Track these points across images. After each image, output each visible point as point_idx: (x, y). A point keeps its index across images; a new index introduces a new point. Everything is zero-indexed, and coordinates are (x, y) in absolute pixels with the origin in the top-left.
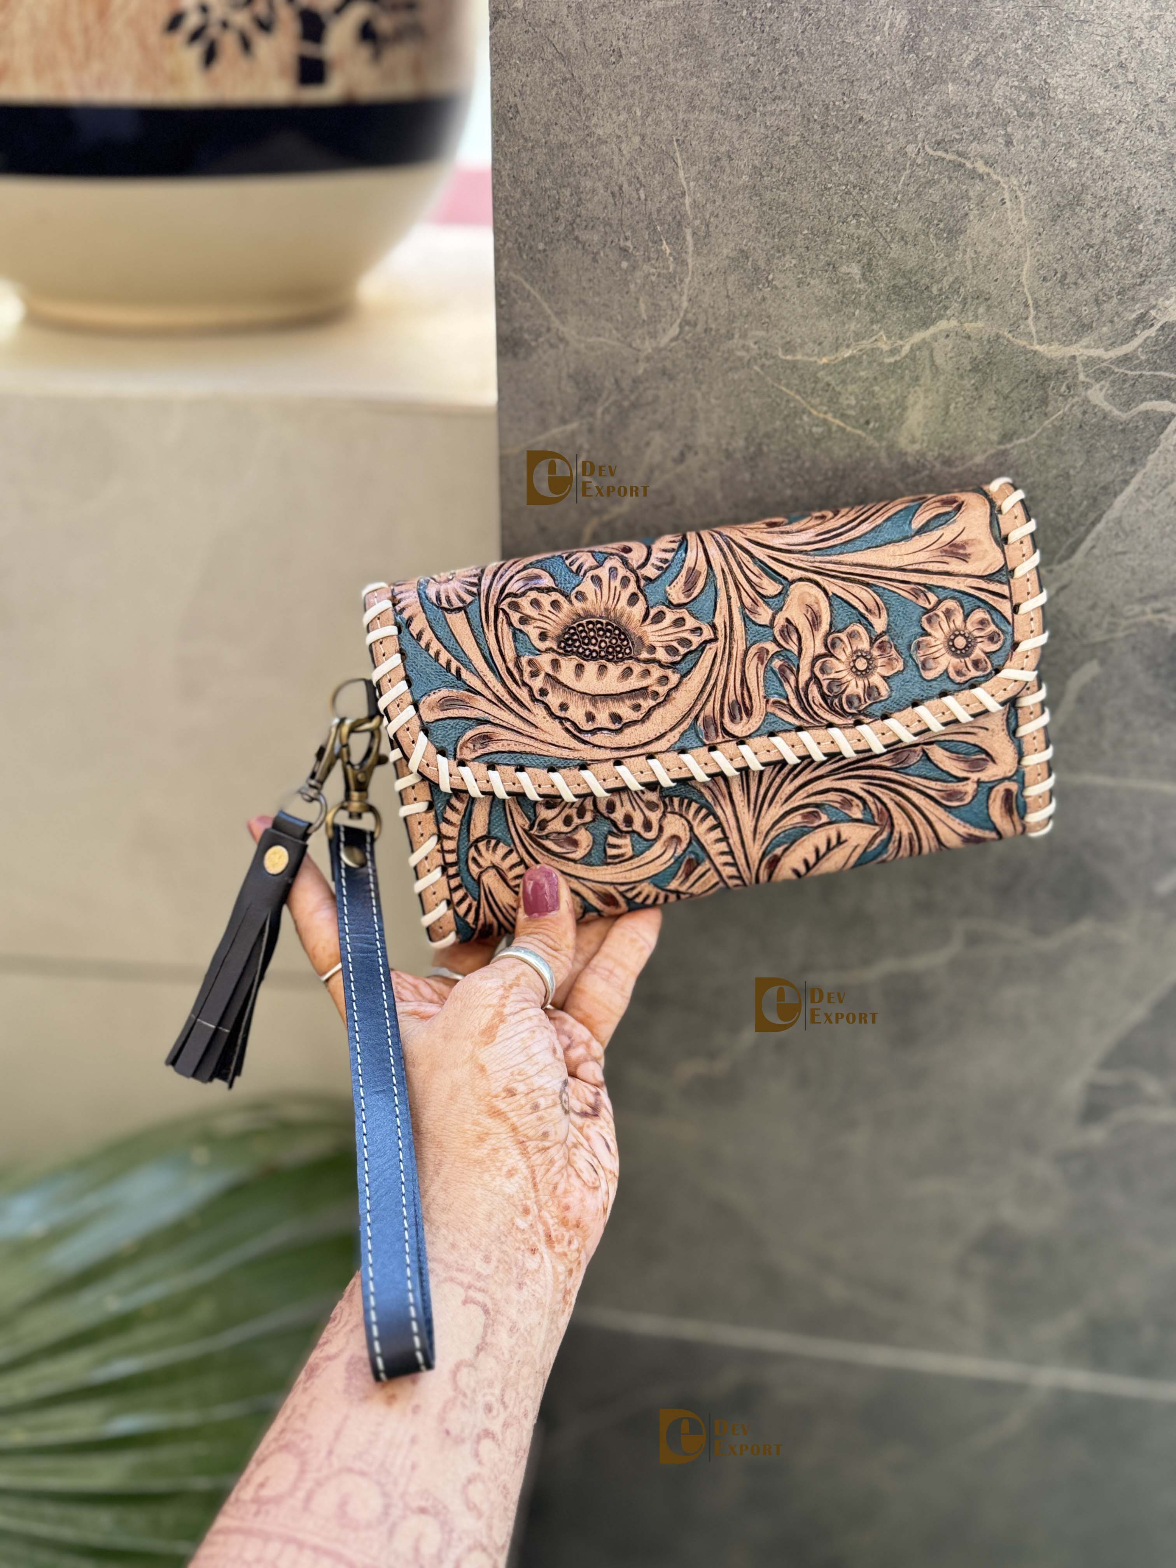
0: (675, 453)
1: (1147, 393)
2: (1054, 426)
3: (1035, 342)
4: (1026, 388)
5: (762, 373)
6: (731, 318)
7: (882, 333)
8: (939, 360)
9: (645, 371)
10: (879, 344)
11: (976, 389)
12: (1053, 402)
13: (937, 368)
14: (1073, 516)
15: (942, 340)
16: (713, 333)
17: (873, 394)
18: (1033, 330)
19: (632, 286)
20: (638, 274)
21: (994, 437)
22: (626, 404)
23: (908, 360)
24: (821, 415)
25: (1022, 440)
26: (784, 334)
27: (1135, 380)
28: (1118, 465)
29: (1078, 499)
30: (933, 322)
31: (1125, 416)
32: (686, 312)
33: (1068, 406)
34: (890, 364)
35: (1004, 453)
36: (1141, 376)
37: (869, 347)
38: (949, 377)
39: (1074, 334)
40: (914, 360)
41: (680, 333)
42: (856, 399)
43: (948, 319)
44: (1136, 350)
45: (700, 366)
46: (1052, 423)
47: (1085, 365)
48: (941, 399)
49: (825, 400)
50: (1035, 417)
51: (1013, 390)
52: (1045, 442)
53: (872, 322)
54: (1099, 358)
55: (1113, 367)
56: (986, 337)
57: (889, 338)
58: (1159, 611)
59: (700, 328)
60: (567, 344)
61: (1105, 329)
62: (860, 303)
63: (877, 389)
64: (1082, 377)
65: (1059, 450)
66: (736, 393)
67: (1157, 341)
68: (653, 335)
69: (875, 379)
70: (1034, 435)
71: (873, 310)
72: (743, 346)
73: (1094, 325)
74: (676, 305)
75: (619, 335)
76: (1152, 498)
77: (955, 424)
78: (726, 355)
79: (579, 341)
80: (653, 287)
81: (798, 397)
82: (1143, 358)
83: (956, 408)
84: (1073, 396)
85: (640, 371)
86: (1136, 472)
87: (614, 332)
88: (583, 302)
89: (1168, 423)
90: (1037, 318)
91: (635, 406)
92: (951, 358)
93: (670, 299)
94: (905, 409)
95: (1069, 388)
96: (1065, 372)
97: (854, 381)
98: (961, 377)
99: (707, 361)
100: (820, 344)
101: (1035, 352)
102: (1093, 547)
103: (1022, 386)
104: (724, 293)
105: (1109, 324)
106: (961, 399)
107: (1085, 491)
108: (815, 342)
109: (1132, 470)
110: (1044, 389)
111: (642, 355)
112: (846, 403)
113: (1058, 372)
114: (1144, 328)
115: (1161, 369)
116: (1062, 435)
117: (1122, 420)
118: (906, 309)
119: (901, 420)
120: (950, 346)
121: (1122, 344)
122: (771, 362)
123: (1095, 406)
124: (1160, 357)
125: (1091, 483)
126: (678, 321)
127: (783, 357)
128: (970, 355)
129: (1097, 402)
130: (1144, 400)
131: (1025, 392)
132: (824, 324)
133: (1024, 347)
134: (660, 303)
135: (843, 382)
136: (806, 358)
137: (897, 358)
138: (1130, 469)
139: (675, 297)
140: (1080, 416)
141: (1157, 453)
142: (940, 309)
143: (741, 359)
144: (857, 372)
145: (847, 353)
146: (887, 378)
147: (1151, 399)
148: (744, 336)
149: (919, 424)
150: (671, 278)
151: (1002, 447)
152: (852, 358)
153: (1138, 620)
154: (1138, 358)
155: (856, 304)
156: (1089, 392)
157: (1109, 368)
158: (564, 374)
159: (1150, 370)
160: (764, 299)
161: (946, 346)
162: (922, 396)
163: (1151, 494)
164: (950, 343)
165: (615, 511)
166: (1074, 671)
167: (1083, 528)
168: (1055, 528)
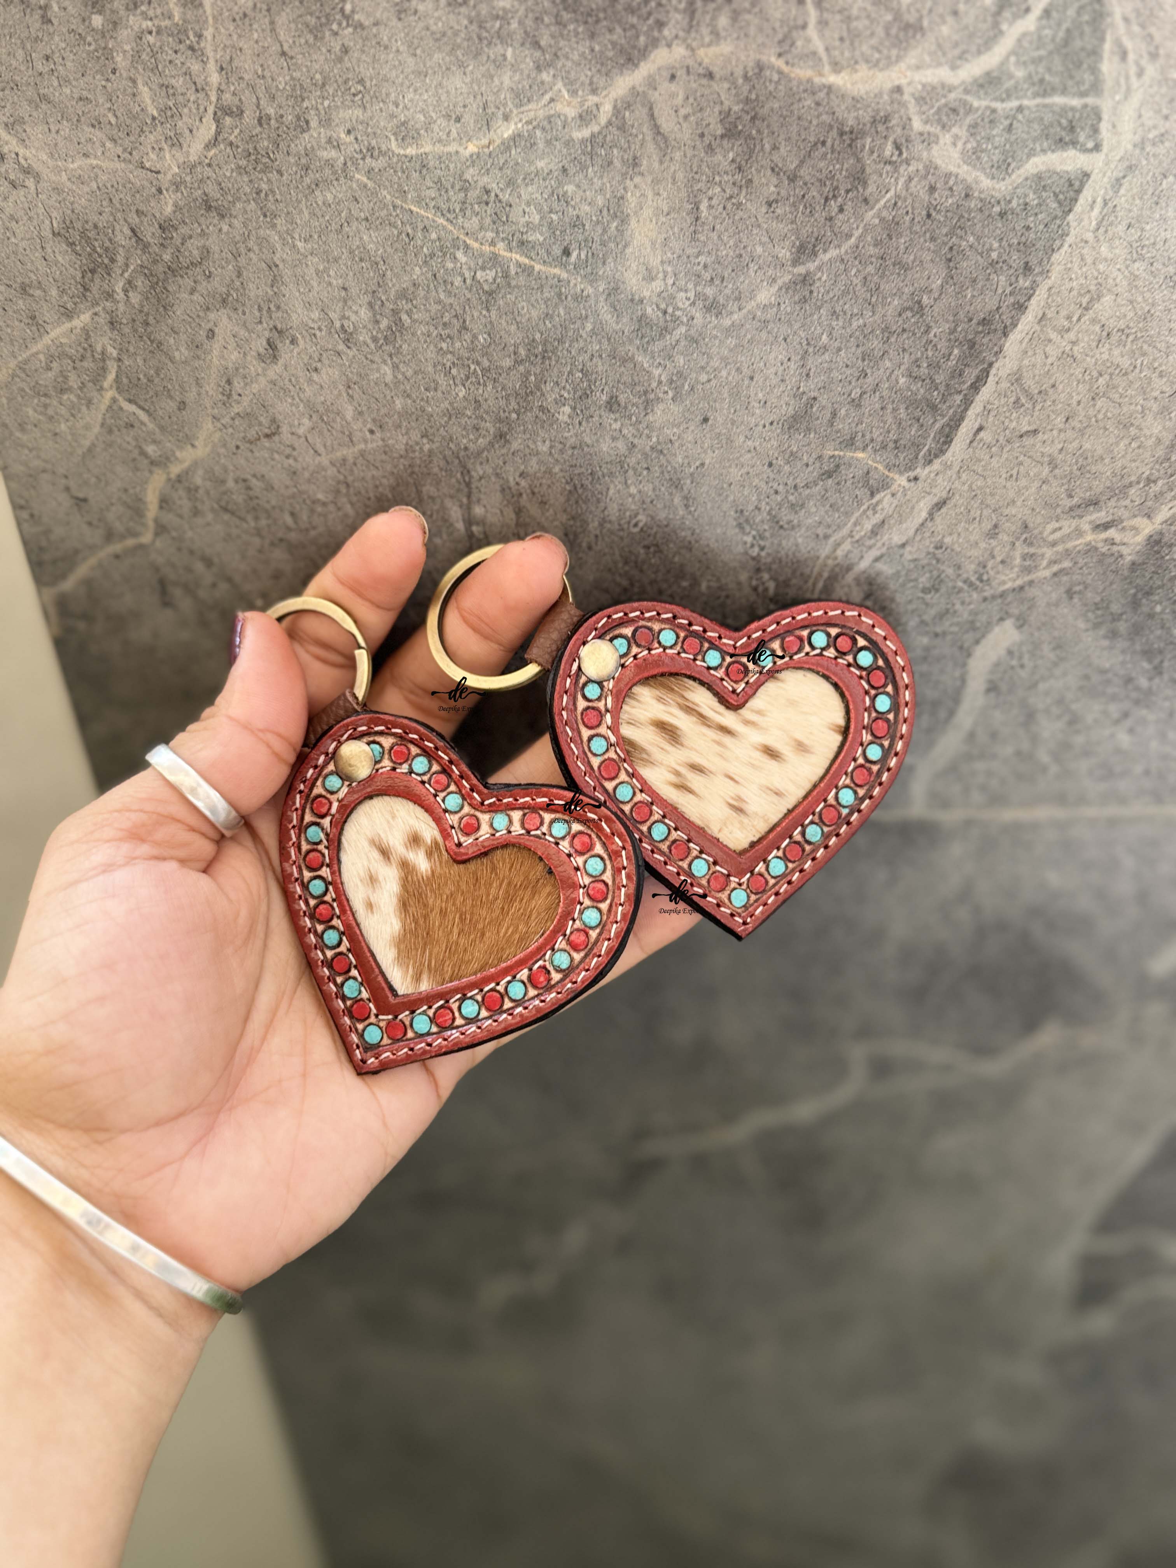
0: (260, 345)
1: (1035, 140)
2: (882, 220)
3: (827, 68)
4: (824, 156)
5: (370, 184)
6: (298, 94)
7: (560, 85)
8: (667, 124)
9: (177, 208)
10: (559, 107)
11: (740, 169)
12: (875, 177)
13: (666, 140)
14: (939, 378)
15: (665, 86)
16: (273, 122)
17: (564, 199)
18: (821, 50)
19: (119, 58)
20: (124, 34)
21: (785, 253)
22: (160, 268)
23: (614, 130)
24: (487, 248)
25: (833, 253)
26: (392, 107)
27: (1012, 117)
28: (1002, 278)
29: (942, 345)
30: (644, 53)
31: (1002, 187)
32: (220, 90)
33: (901, 181)
34: (583, 141)
35: (806, 280)
36: (1020, 109)
37: (541, 114)
38: (690, 153)
39: (894, 45)
40: (622, 128)
41: (218, 133)
42: (540, 211)
43: (669, 46)
44: (1005, 62)
45: (264, 187)
46: (878, 215)
47: (920, 100)
48: (683, 194)
49: (488, 220)
50: (848, 207)
51: (802, 162)
52: (872, 250)
53: (538, 68)
54: (943, 86)
55: (969, 98)
56: (739, 72)
57: (573, 93)
58: (1106, 526)
59: (249, 117)
60: (37, 177)
61: (945, 30)
62: (510, 35)
63: (570, 188)
64: (917, 125)
65: (898, 263)
66: (334, 226)
67: (1040, 38)
68: (176, 142)
69: (564, 170)
70: (853, 240)
71: (536, 45)
72: (329, 141)
73: (925, 23)
74: (200, 81)
75: (119, 150)
76: (1068, 330)
77: (714, 236)
78: (303, 161)
79: (58, 171)
80: (154, 55)
81: (441, 221)
82: (1020, 74)
83: (710, 207)
84: (907, 162)
85: (169, 209)
86: (1034, 287)
87: (108, 144)
88: (44, 98)
89: (1079, 191)
90: (823, 23)
91: (173, 270)
92: (686, 117)
93: (188, 73)
94: (624, 221)
95: (898, 147)
96: (886, 119)
97: (528, 179)
98: (710, 149)
99: (274, 176)
100: (458, 120)
101: (829, 89)
102: (980, 429)
103: (817, 154)
104: (276, 48)
105: (950, 19)
106: (718, 190)
107: (953, 331)
108: (448, 117)
109: (1027, 284)
110: (855, 155)
111: (165, 180)
112: (523, 220)
113: (874, 122)
114: (1016, 17)
115: (1053, 90)
116: (900, 235)
117: (998, 195)
118: (592, 36)
119: (621, 240)
120: (681, 97)
121: (979, 52)
122: (381, 162)
123: (948, 175)
124: (1049, 70)
125: (962, 315)
126: (211, 110)
127: (402, 152)
128: (717, 109)
129: (952, 168)
130: (1031, 154)
131: (822, 164)
132: (457, 83)
133: (809, 80)
134: (173, 82)
135: (511, 183)
136: (439, 148)
137: (596, 129)
138: (1024, 283)
139: (195, 67)
140: (924, 195)
141: (1066, 247)
142: (651, 29)
143: (330, 164)
144: (531, 163)
145: (507, 131)
146: (583, 168)
147: (1044, 151)
148: (326, 122)
149: (653, 243)
150: (180, 33)
151: (801, 270)
152: (516, 138)
153: (1070, 545)
154: (1011, 76)
155: (502, 37)
156: (935, 148)
157: (965, 103)
158: (47, 233)
159: (1036, 95)
160: (345, 50)
161: (673, 96)
162: (650, 195)
163: (1066, 323)
164: (678, 89)
165: (186, 456)
166: (977, 642)
167: (958, 398)
168: (912, 403)
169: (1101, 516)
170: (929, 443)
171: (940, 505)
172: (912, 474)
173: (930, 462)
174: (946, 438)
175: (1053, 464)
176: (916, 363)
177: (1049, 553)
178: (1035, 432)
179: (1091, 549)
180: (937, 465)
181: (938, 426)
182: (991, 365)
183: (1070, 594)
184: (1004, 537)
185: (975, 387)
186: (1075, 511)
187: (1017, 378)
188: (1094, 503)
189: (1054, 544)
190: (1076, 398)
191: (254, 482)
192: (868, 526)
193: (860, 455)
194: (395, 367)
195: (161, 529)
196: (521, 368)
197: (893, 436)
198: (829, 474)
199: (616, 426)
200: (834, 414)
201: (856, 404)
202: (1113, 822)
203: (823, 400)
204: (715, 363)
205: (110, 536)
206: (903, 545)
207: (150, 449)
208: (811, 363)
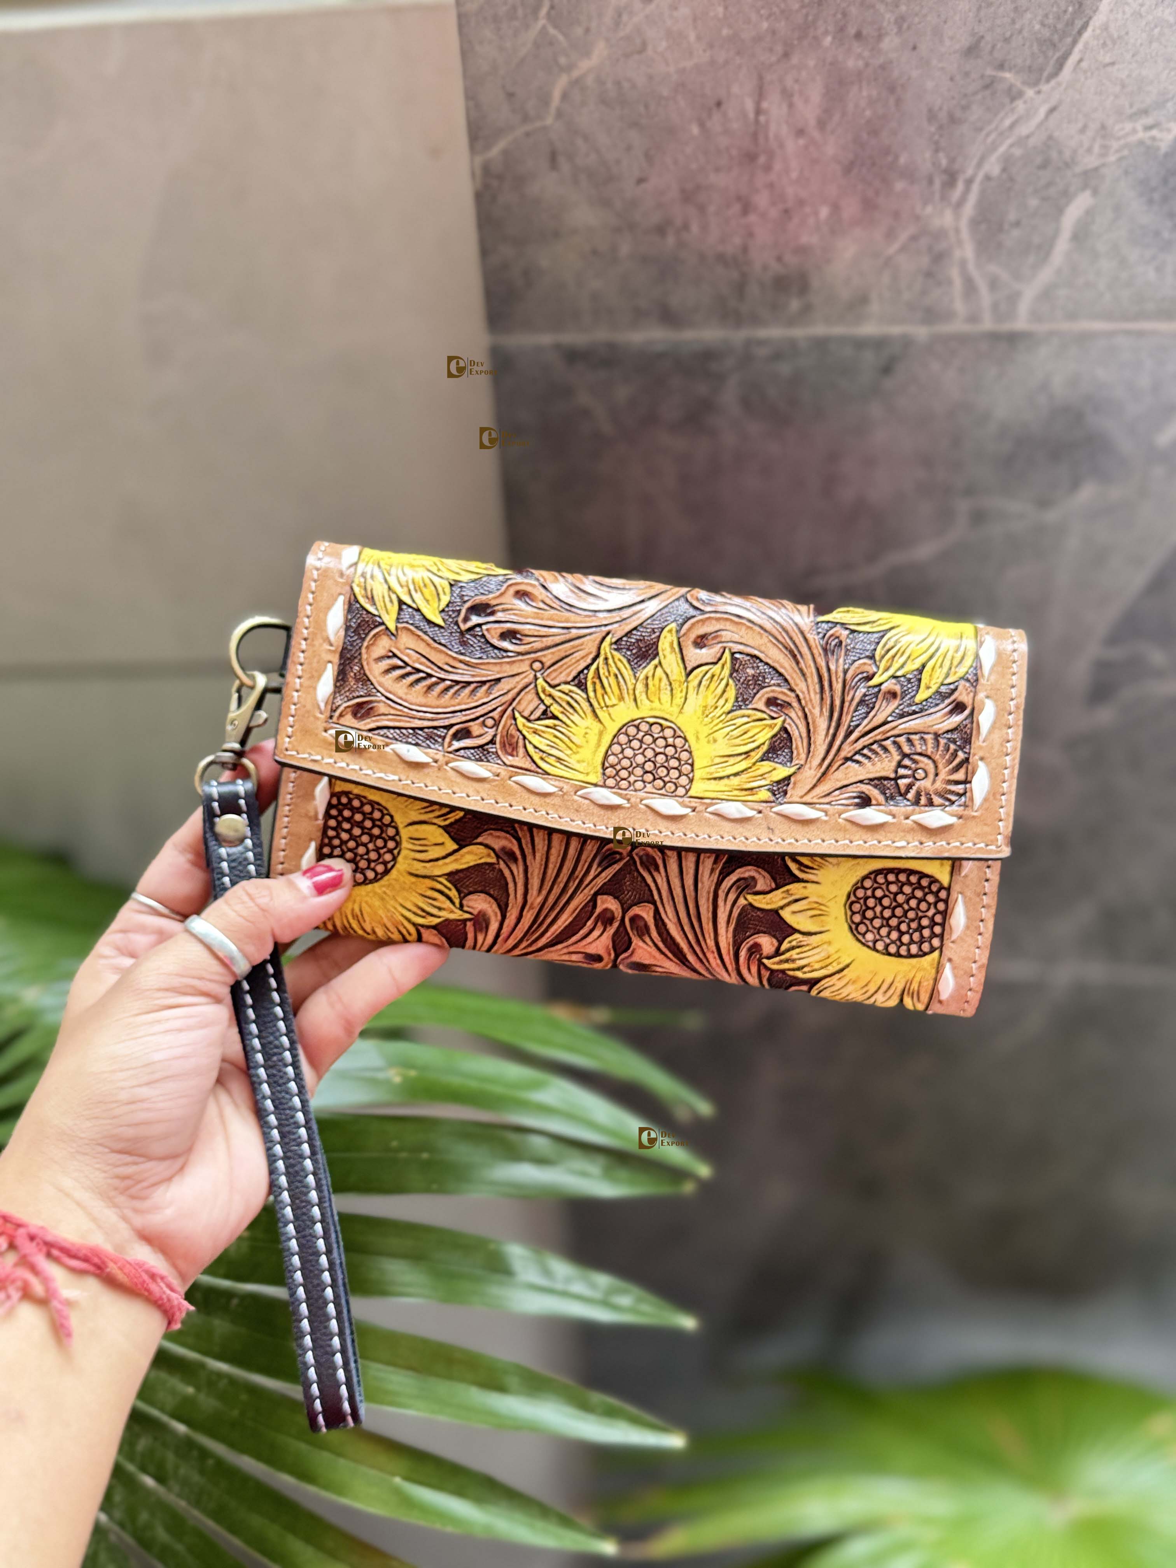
14: (1060, 26)
29: (1062, 4)
58: (1150, 128)
102: (1081, 60)
153: (1129, 140)
165: (585, 65)
166: (1067, 204)
167: (1069, 40)
168: (1041, 42)
169: (1149, 121)
170: (1049, 69)
171: (1052, 110)
172: (1037, 89)
173: (1048, 80)
174: (1060, 64)
175: (1123, 86)
176: (1046, 16)
177: (1115, 145)
178: (1113, 64)
179: (1141, 143)
180: (1053, 83)
181: (1055, 57)
182: (1090, 18)
183: (1126, 173)
184: (1090, 133)
185: (1080, 33)
186: (1133, 117)
187: (1105, 28)
188: (1145, 112)
189: (1119, 139)
190: (1139, 41)
191: (626, 85)
192: (1007, 122)
193: (1007, 75)
194: (726, 8)
195: (559, 114)
196: (804, 11)
197: (1028, 63)
198: (986, 87)
199: (859, 50)
200: (994, 47)
201: (1007, 40)
202: (1141, 334)
203: (988, 38)
204: (925, 11)
205: (526, 119)
206: (1028, 137)
207: (563, 60)
208: (982, 13)
